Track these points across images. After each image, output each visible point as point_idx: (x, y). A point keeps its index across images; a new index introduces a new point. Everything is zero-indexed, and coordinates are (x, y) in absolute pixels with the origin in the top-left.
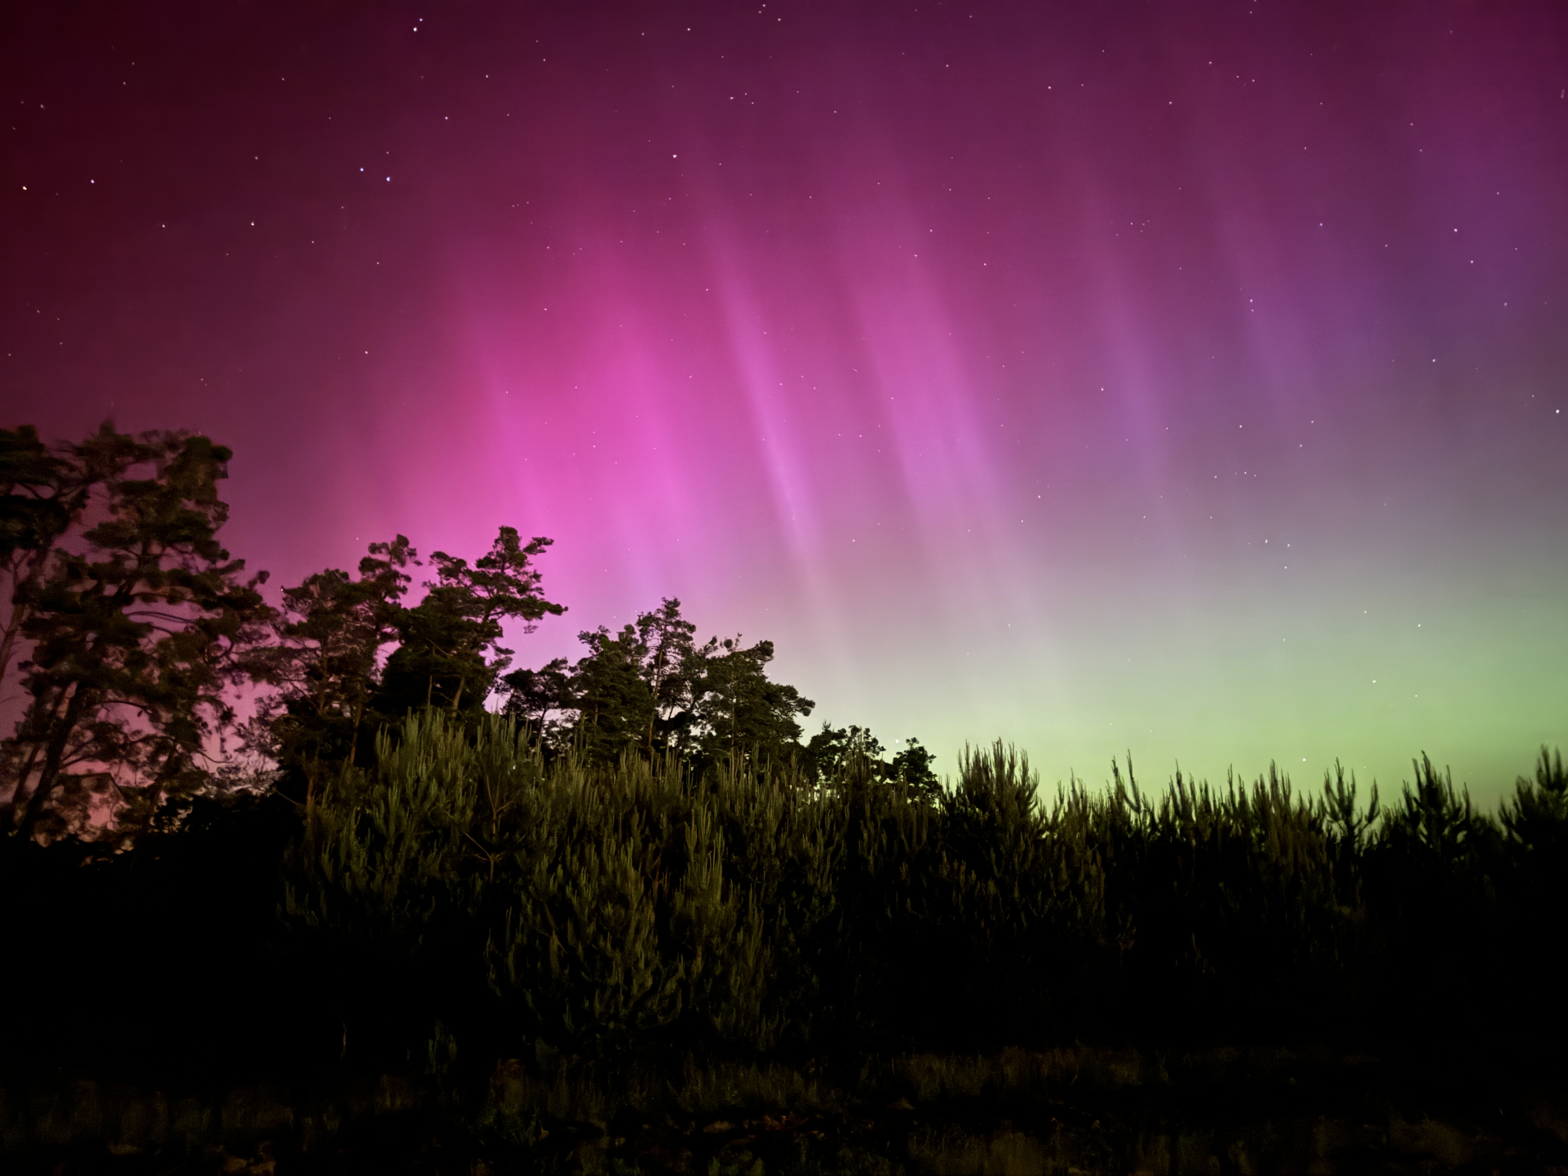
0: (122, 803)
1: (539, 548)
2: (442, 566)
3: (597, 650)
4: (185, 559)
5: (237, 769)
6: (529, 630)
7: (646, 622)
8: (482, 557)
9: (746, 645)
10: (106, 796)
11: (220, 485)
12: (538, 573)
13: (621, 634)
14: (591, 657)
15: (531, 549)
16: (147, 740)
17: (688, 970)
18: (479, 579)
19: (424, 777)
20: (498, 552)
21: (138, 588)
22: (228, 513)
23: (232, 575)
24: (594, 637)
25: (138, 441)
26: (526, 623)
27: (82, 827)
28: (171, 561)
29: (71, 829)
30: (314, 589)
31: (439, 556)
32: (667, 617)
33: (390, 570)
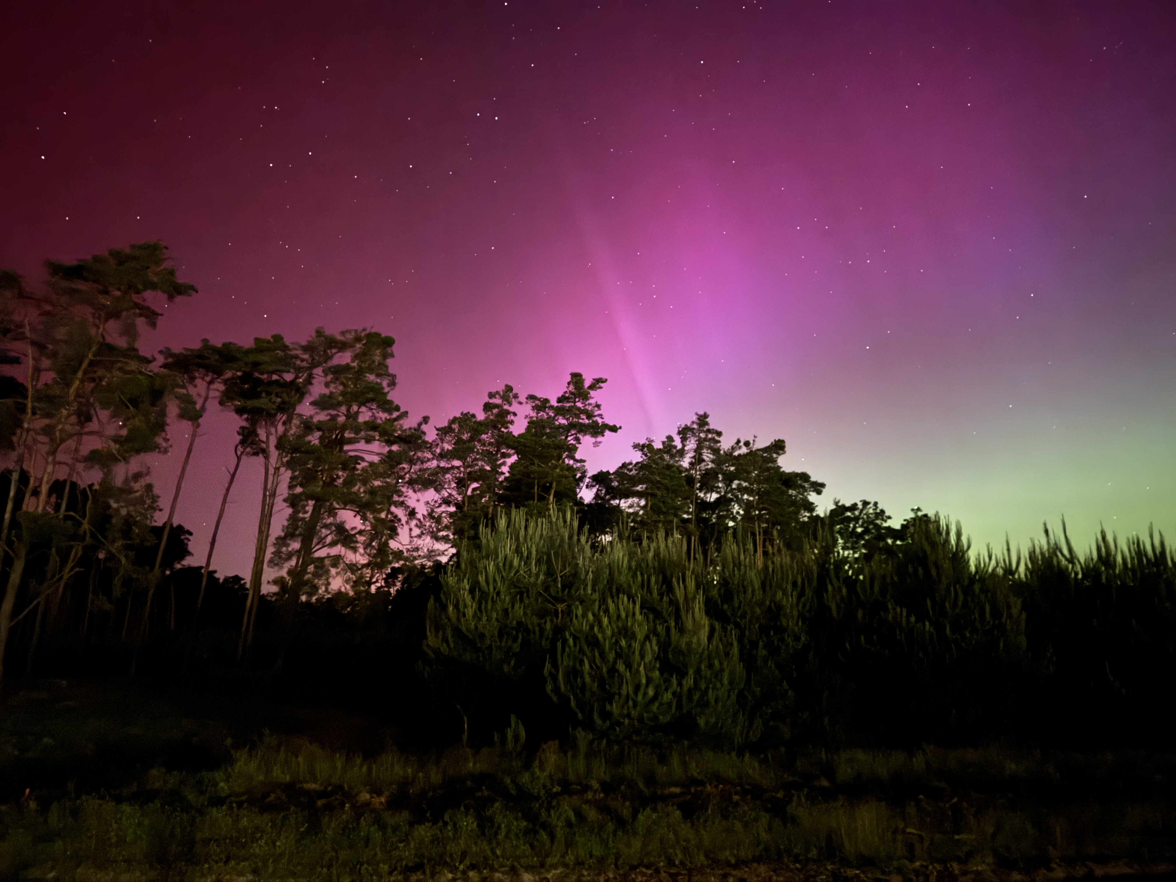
0: (349, 574)
1: (597, 386)
2: (534, 404)
3: (646, 455)
4: (373, 413)
5: (417, 549)
6: (596, 444)
7: (684, 432)
8: (560, 396)
9: (761, 443)
10: (339, 570)
11: (389, 362)
12: (598, 403)
13: (663, 443)
14: (642, 461)
15: (592, 387)
16: (361, 532)
17: (680, 684)
18: (560, 411)
19: (510, 554)
20: (570, 391)
21: (348, 435)
22: (396, 381)
23: (401, 422)
24: (643, 446)
25: (339, 338)
26: (593, 440)
27: (326, 590)
28: (365, 415)
29: (320, 591)
30: (455, 426)
31: (531, 397)
32: (700, 427)
33: (503, 409)
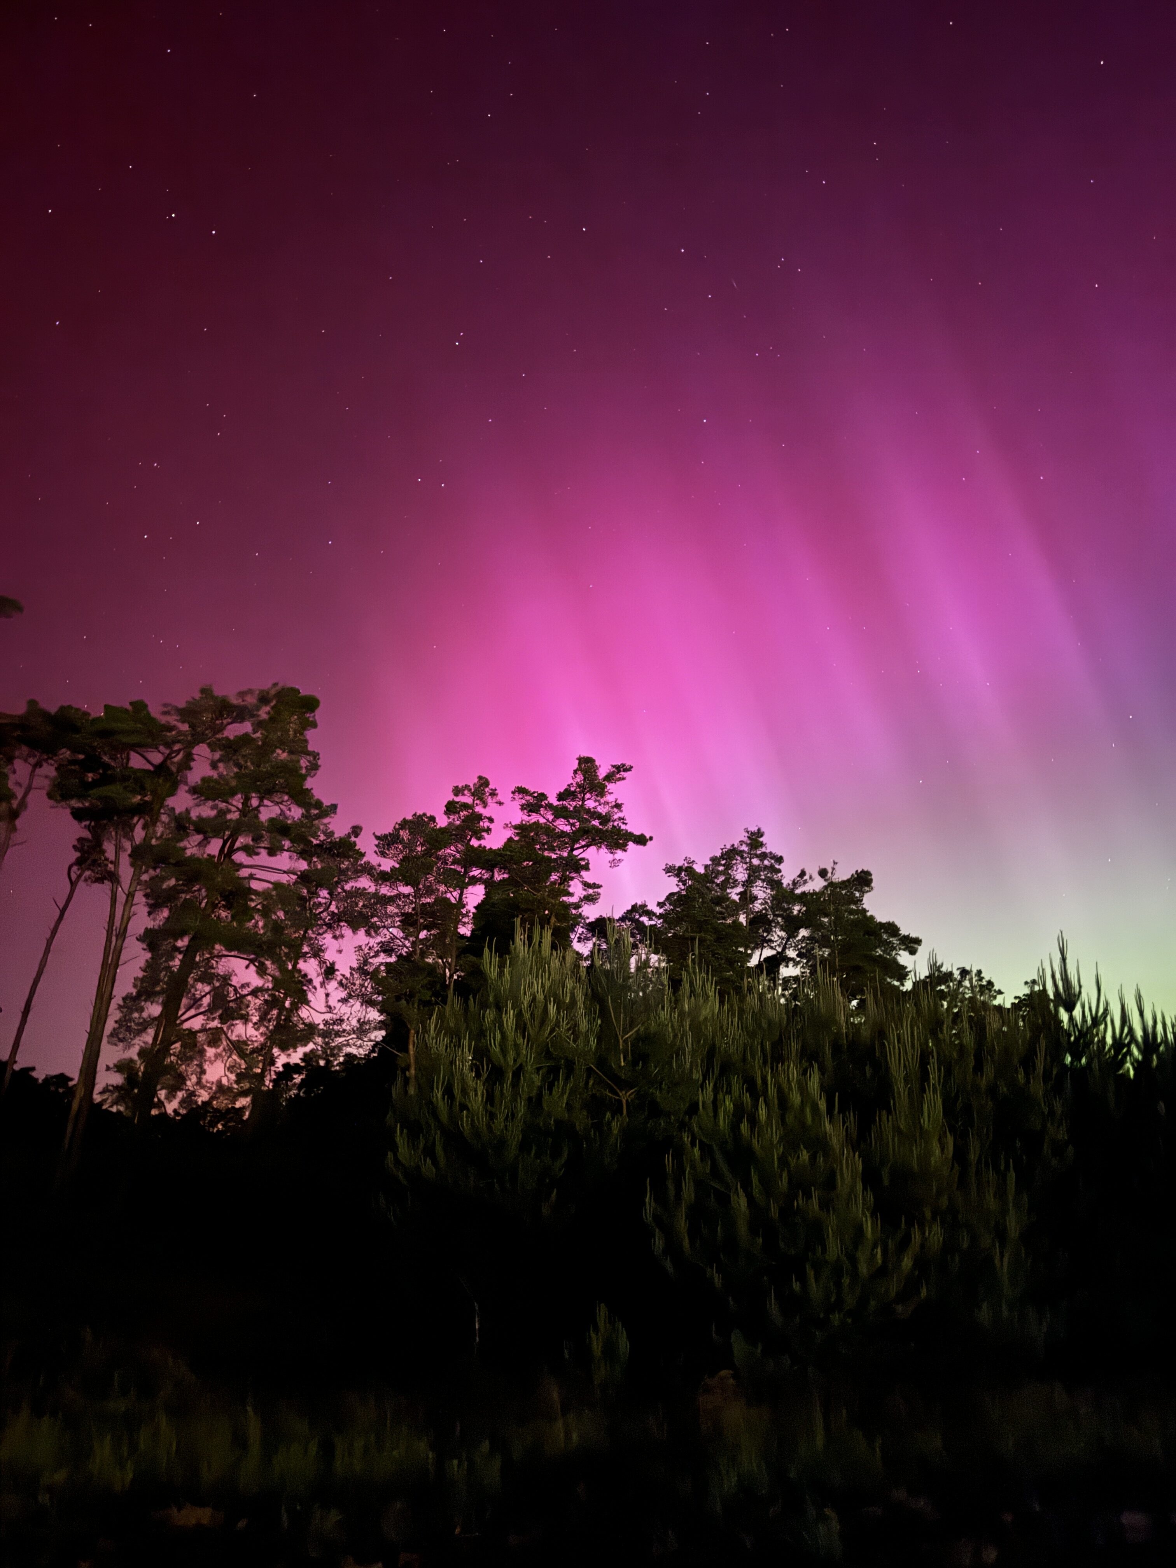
0: (235, 1057)
1: (618, 776)
2: (524, 802)
3: (684, 883)
4: (281, 810)
5: (341, 1021)
6: (614, 863)
7: (730, 854)
8: (562, 790)
9: (842, 874)
10: (219, 1050)
11: (310, 734)
12: (619, 802)
13: (706, 867)
14: (679, 891)
15: (609, 778)
16: (255, 992)
18: (560, 813)
19: (540, 997)
20: (577, 783)
21: (241, 841)
22: (319, 762)
23: (326, 821)
24: (680, 869)
25: (235, 701)
26: (610, 857)
27: (199, 1082)
28: (268, 812)
29: (188, 1083)
30: (405, 834)
31: (521, 791)
32: (751, 849)
33: (474, 812)
